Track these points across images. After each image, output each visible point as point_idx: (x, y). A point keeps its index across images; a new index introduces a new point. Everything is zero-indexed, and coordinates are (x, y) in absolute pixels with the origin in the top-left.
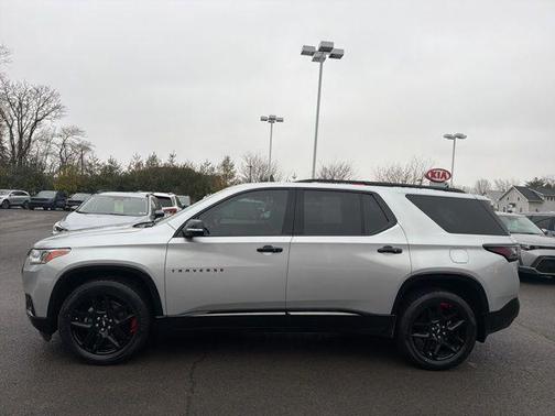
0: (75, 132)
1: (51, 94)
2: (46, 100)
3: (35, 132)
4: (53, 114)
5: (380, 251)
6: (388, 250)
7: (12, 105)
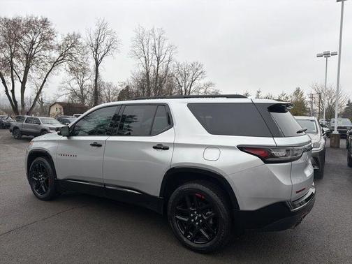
0: (210, 85)
1: (199, 66)
2: (197, 69)
3: (192, 88)
4: (200, 76)
5: (155, 148)
6: (159, 147)
7: (181, 75)
